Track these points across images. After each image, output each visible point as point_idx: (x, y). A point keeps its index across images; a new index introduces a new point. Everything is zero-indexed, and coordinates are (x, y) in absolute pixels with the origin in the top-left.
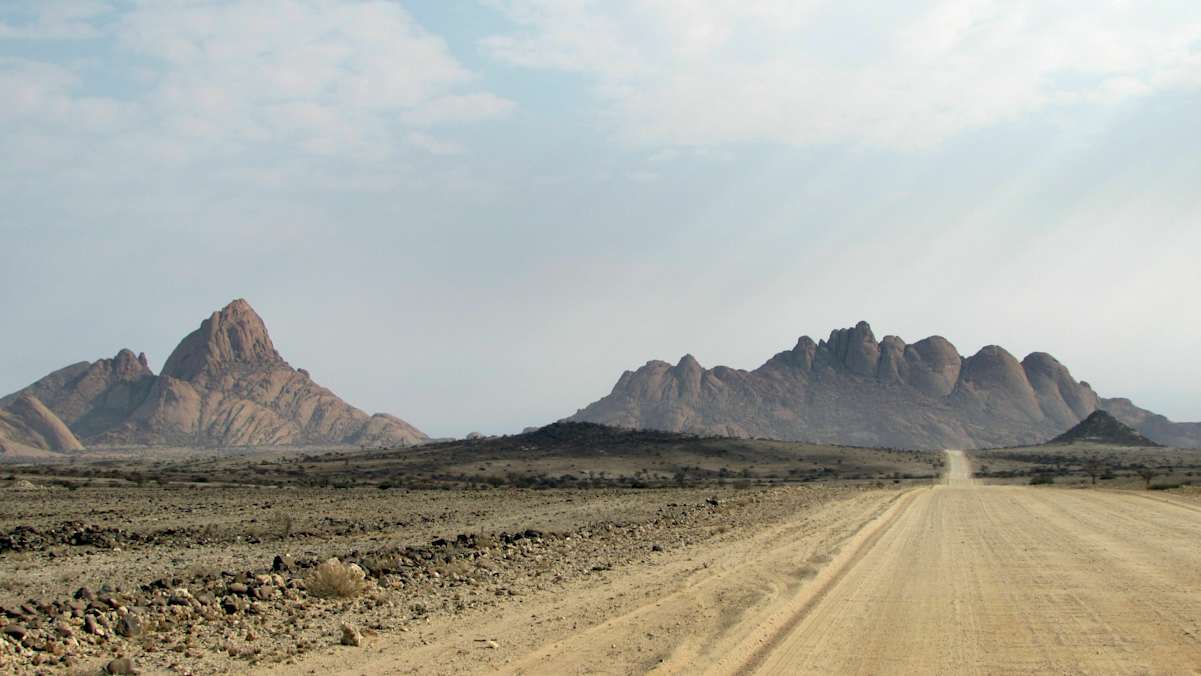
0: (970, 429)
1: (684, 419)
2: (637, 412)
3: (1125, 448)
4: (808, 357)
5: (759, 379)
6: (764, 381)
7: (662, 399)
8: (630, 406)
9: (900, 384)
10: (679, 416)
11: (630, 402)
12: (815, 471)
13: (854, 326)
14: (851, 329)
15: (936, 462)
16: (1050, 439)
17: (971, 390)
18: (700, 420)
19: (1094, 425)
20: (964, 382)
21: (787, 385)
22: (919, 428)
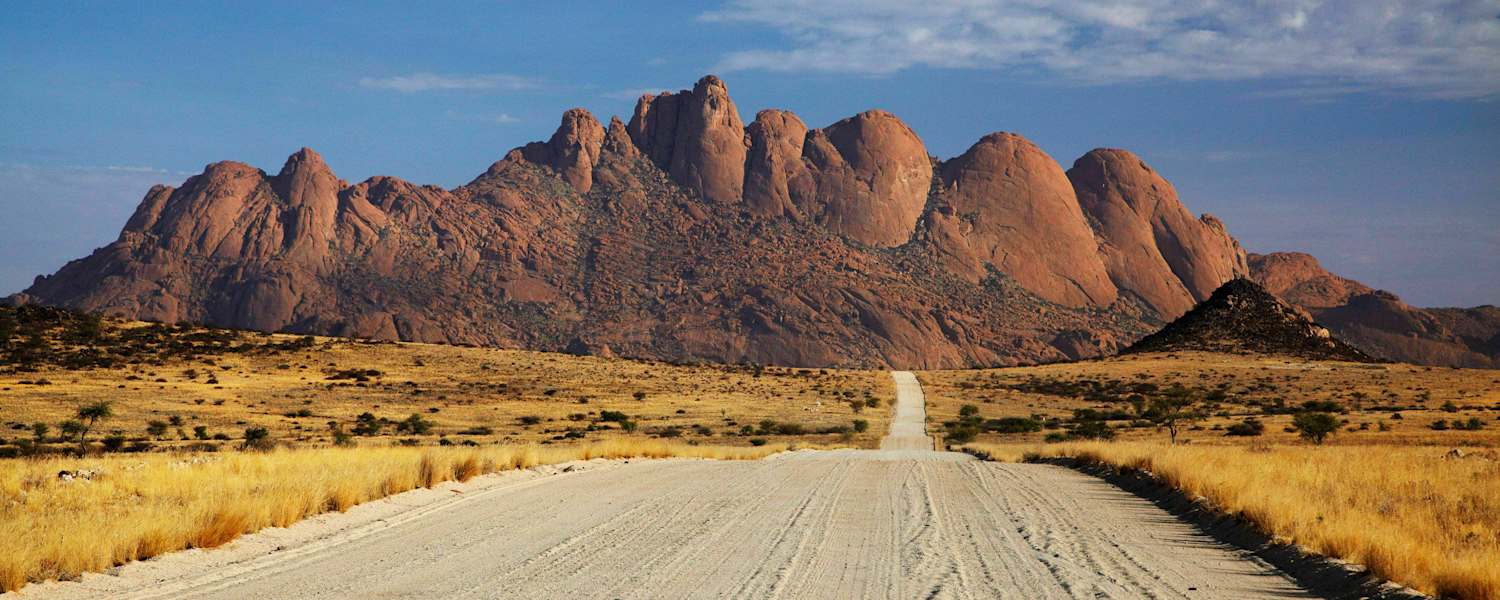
0: (951, 323)
1: (296, 300)
2: (181, 284)
3: (1294, 366)
4: (587, 158)
5: (471, 209)
6: (484, 212)
7: (243, 253)
8: (167, 269)
9: (792, 219)
10: (285, 290)
11: (165, 262)
12: (580, 417)
13: (691, 88)
14: (684, 93)
15: (860, 398)
16: (1128, 344)
17: (955, 234)
18: (331, 303)
19: (1224, 313)
20: (938, 216)
21: (537, 222)
22: (837, 319)
